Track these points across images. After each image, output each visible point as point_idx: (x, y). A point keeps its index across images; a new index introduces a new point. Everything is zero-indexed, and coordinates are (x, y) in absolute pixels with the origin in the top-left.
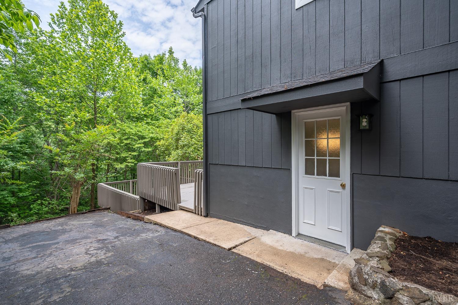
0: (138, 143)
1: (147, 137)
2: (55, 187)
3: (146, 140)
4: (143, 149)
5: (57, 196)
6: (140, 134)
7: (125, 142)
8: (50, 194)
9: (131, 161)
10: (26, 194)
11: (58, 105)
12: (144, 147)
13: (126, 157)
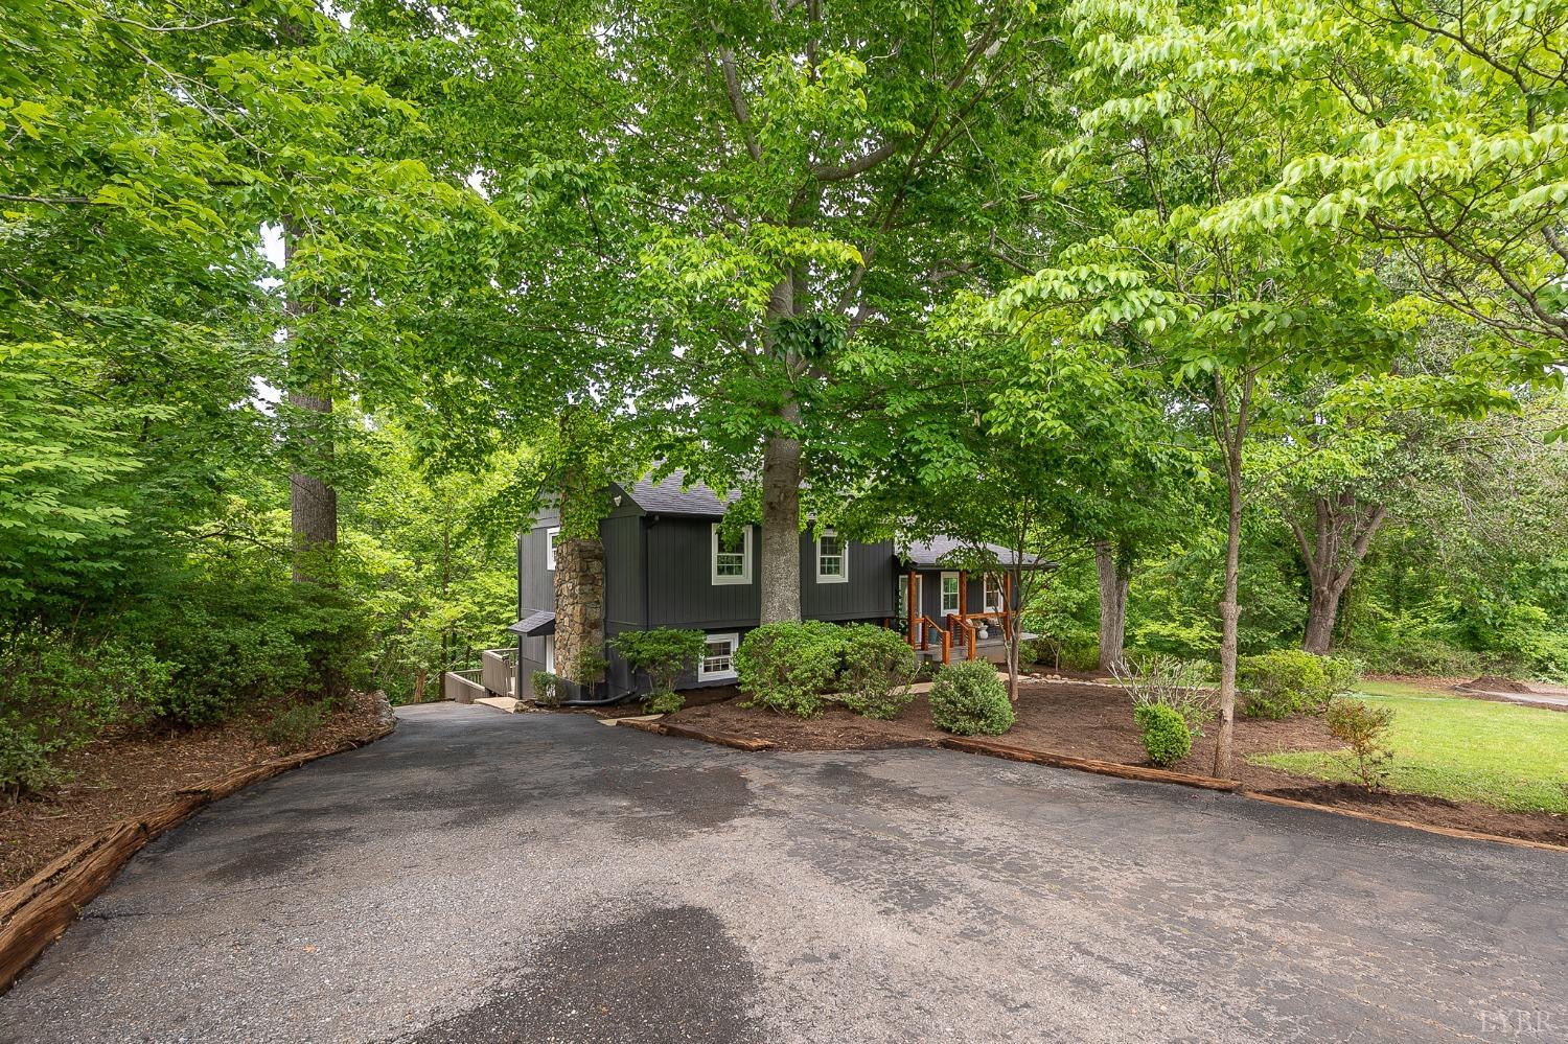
13: (489, 632)
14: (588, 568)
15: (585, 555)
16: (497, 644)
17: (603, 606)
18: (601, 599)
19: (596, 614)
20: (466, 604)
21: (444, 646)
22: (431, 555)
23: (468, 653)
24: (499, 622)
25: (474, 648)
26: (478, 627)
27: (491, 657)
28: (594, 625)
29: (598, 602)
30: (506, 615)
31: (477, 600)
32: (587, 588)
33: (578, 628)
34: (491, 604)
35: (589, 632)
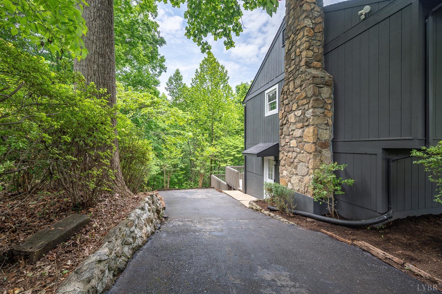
0: (234, 151)
1: (239, 147)
2: (193, 174)
3: (238, 149)
4: (236, 155)
5: (194, 181)
6: (235, 145)
7: (227, 150)
8: (190, 178)
9: (229, 162)
10: (181, 177)
11: (195, 130)
12: (237, 153)
13: (227, 160)
14: (320, 93)
15: (317, 80)
16: (230, 165)
17: (331, 128)
18: (331, 122)
19: (327, 135)
20: (219, 149)
21: (211, 164)
22: (207, 132)
23: (219, 168)
24: (230, 156)
25: (222, 166)
26: (223, 158)
27: (230, 170)
28: (324, 145)
29: (327, 124)
30: (233, 153)
31: (222, 147)
32: (319, 111)
33: (310, 147)
34: (227, 149)
35: (320, 152)
